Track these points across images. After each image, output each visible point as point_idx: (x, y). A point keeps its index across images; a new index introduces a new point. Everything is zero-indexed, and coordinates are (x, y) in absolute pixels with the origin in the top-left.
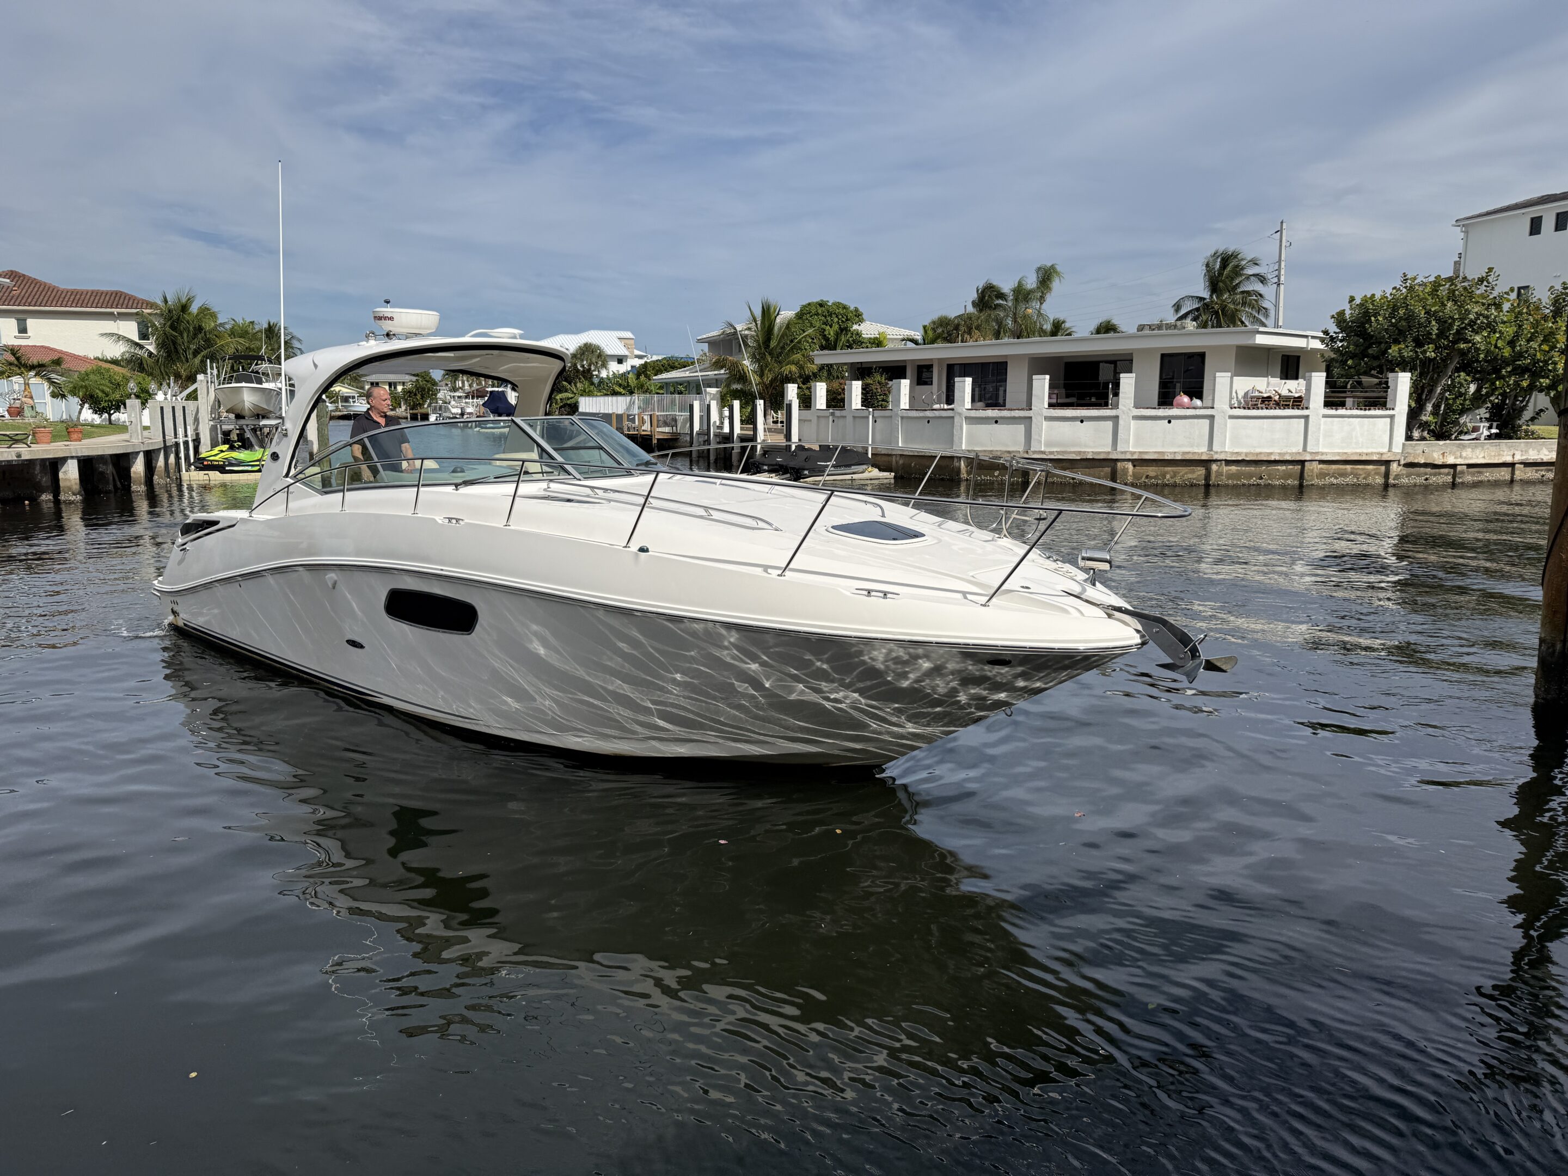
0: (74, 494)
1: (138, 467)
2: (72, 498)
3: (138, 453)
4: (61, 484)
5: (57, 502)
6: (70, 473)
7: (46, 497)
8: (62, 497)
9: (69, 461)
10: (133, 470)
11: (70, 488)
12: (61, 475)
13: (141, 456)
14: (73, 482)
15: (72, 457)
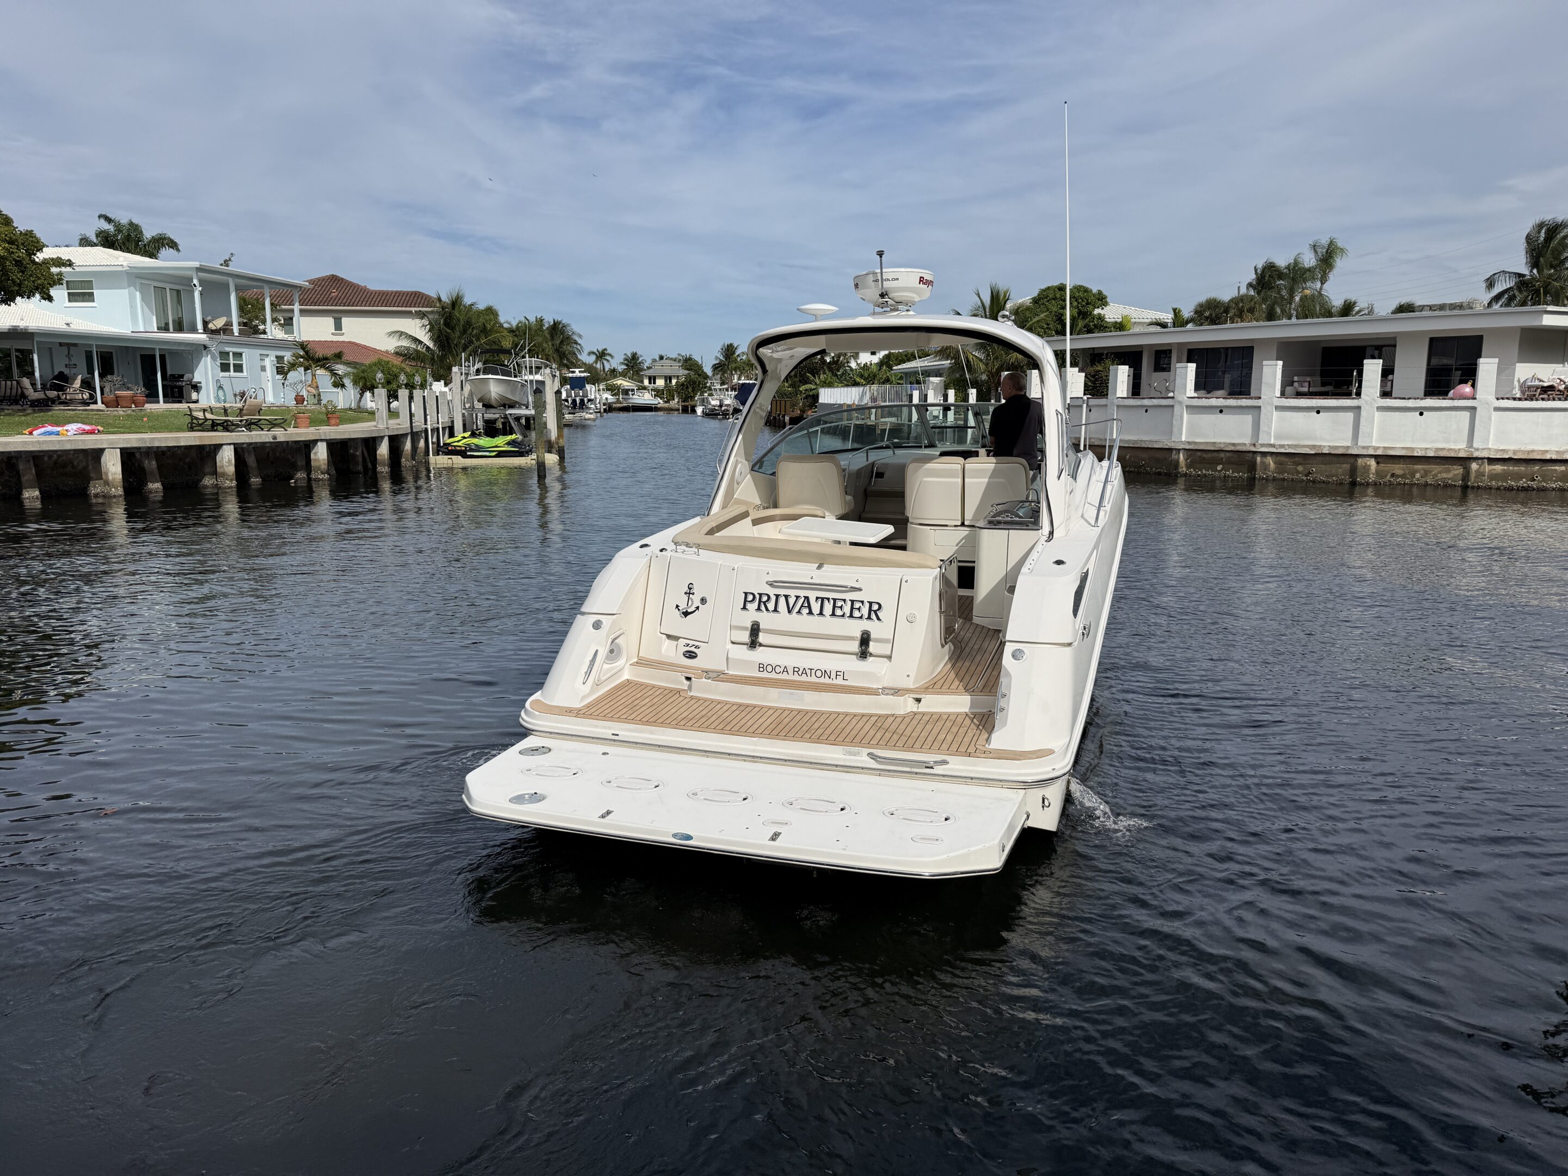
0: (323, 473)
1: (383, 450)
2: (321, 477)
3: (382, 437)
4: (313, 463)
5: (309, 479)
6: (321, 454)
7: (301, 475)
8: (313, 476)
9: (319, 443)
10: (378, 452)
11: (319, 468)
12: (312, 456)
13: (386, 441)
14: (322, 462)
15: (322, 440)
